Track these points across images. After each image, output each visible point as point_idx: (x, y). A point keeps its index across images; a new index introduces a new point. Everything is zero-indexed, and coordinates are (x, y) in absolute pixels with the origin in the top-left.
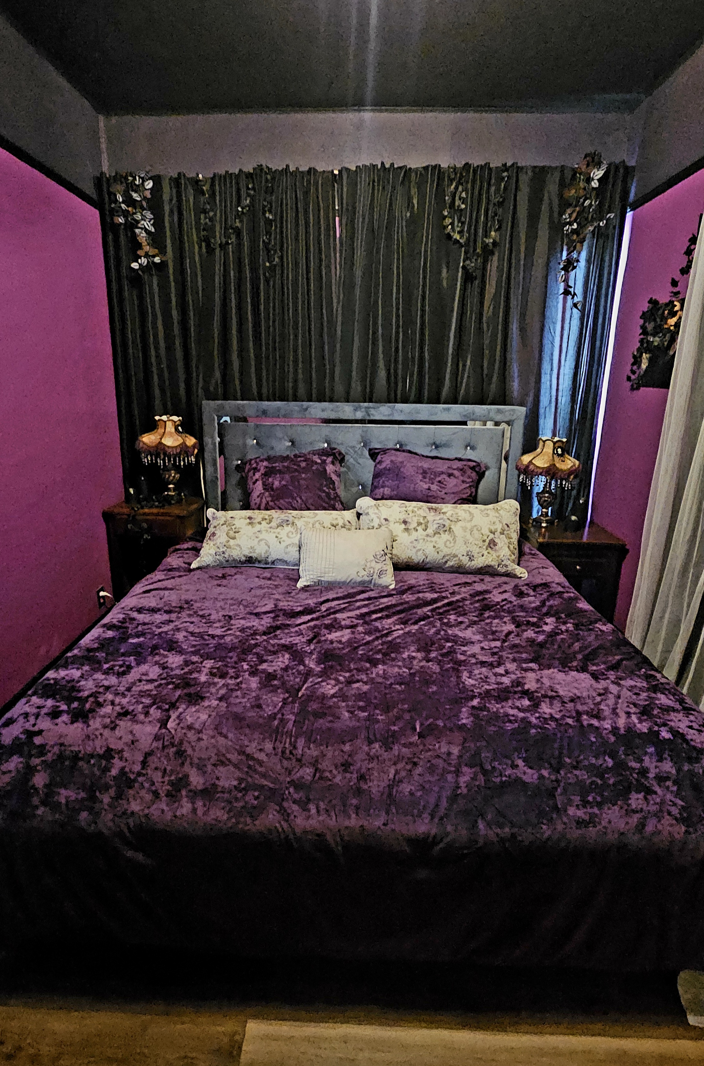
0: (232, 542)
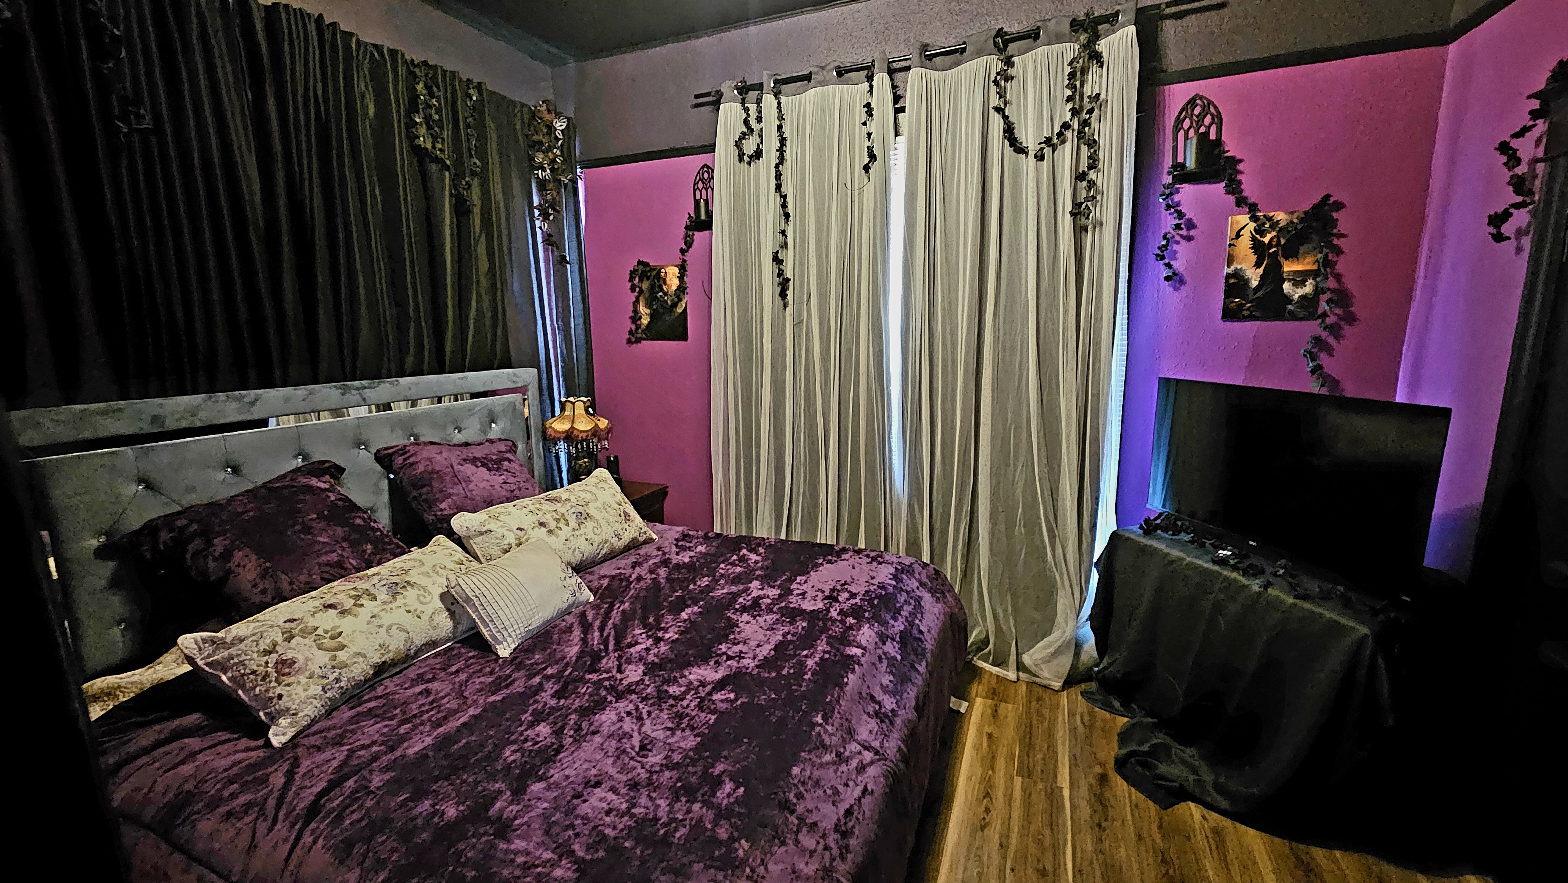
0: (342, 655)
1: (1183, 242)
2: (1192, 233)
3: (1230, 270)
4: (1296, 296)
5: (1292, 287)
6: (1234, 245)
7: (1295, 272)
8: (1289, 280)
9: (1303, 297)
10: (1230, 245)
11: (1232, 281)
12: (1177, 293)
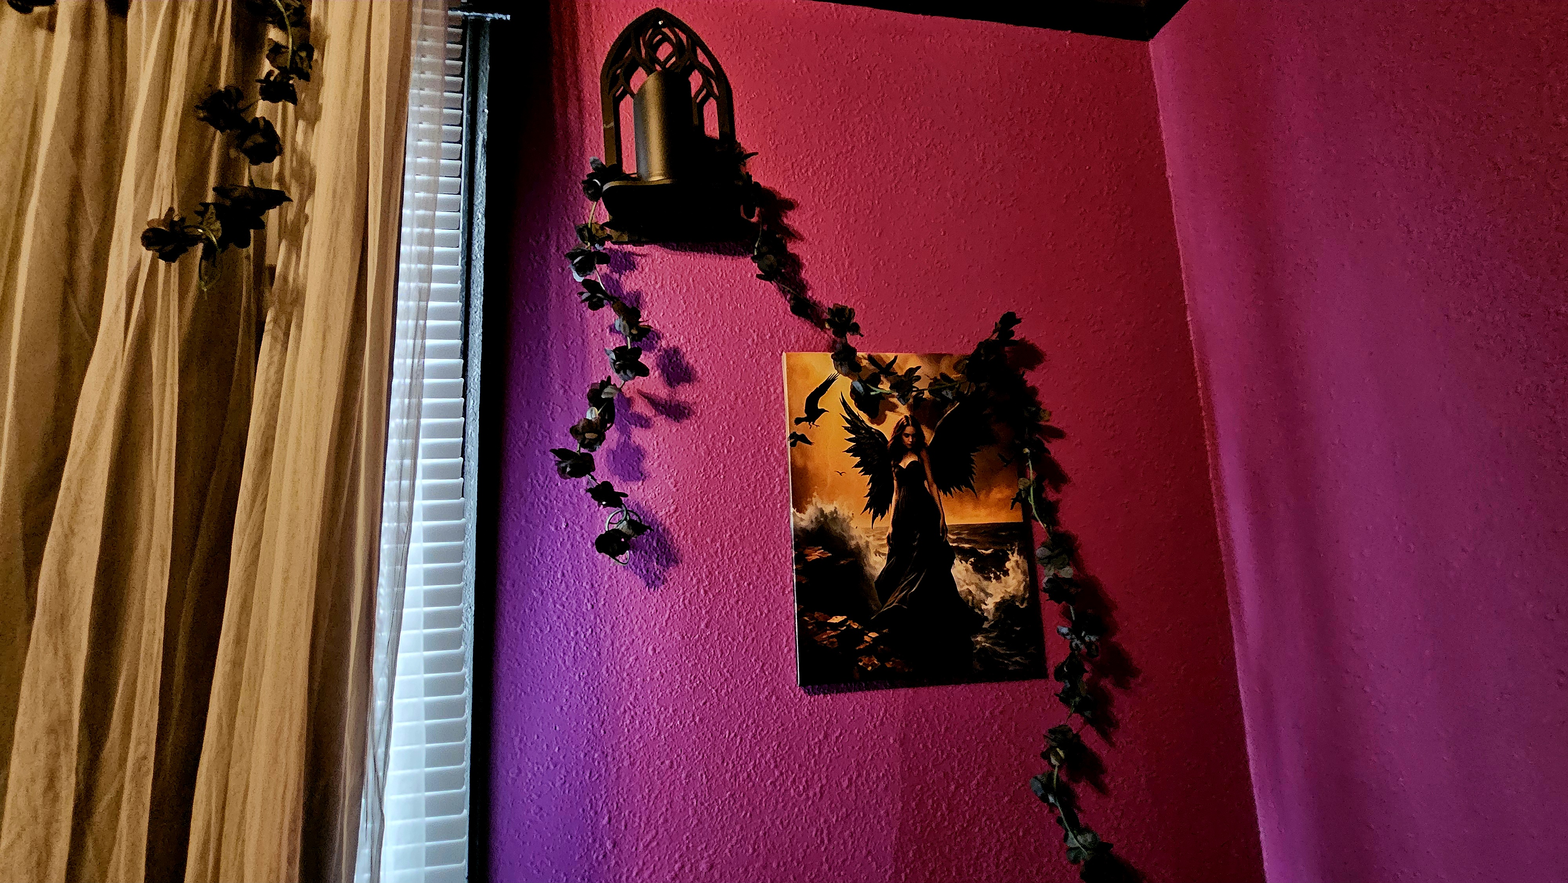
1: (660, 422)
2: (685, 394)
3: (806, 519)
4: (990, 605)
5: (976, 578)
6: (803, 439)
7: (973, 530)
8: (965, 555)
9: (1005, 606)
10: (797, 438)
11: (815, 555)
12: (655, 596)
